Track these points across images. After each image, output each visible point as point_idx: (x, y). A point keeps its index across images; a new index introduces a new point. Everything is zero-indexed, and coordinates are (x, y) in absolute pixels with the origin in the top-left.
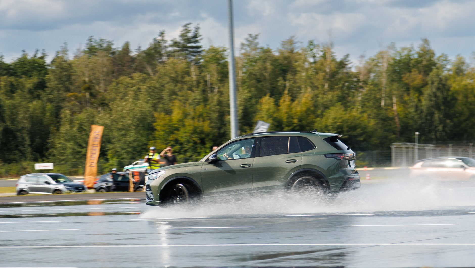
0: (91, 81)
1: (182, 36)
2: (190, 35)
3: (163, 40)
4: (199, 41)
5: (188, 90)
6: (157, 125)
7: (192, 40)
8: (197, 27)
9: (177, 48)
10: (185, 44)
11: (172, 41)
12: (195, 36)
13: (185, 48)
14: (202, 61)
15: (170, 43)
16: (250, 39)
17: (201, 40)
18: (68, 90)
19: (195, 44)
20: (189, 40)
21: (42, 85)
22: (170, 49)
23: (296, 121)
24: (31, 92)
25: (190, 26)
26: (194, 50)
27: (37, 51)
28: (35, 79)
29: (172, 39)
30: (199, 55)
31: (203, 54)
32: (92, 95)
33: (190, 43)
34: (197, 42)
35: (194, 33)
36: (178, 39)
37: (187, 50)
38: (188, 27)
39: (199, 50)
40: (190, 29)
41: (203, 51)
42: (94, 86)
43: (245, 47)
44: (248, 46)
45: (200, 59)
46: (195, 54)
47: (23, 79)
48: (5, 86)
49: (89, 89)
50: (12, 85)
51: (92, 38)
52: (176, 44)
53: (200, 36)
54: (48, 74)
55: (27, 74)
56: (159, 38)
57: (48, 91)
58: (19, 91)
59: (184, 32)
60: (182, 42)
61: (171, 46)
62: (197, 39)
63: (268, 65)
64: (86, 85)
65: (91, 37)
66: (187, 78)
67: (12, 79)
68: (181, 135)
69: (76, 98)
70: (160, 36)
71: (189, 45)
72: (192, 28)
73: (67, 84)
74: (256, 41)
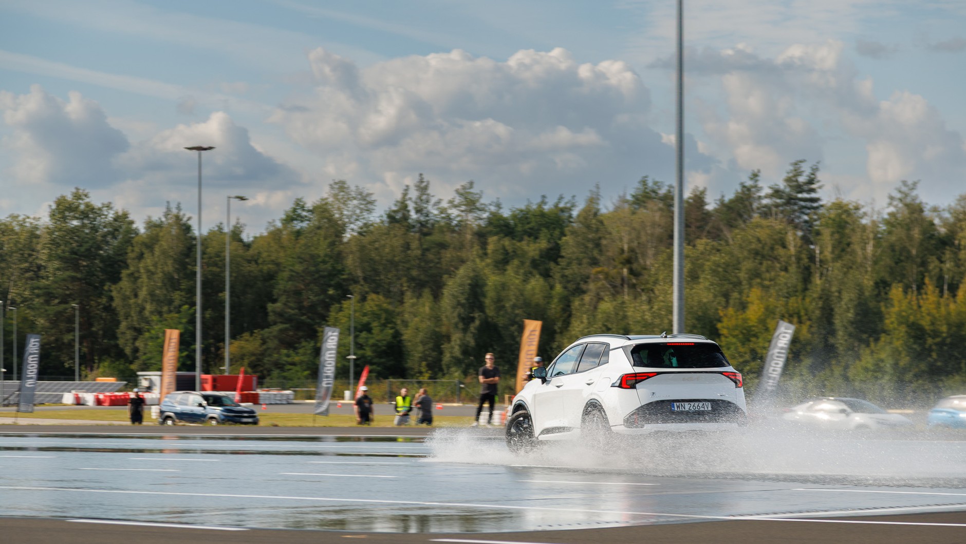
0: (632, 250)
1: (788, 180)
2: (802, 179)
3: (755, 186)
4: (819, 190)
5: (781, 270)
6: (723, 327)
7: (806, 187)
8: (814, 167)
9: (778, 201)
10: (794, 194)
11: (770, 188)
12: (811, 182)
13: (790, 200)
14: (817, 223)
15: (767, 191)
16: (904, 189)
17: (820, 187)
18: (594, 262)
19: (809, 194)
20: (799, 188)
21: (553, 254)
22: (765, 202)
23: (944, 328)
24: (535, 264)
25: (802, 164)
26: (808, 204)
27: (561, 198)
28: (543, 244)
29: (772, 184)
30: (815, 214)
31: (822, 211)
32: (631, 272)
33: (800, 192)
34: (813, 190)
35: (808, 176)
36: (782, 185)
37: (795, 204)
38: (798, 166)
39: (815, 205)
40: (803, 169)
41: (822, 206)
42: (637, 258)
43: (895, 203)
44: (901, 200)
45: (816, 220)
46: (808, 211)
47: (524, 243)
48: (495, 251)
49: (628, 261)
50: (506, 252)
51: (646, 179)
52: (777, 193)
53: (818, 181)
54: (565, 235)
55: (533, 234)
56: (749, 183)
57: (563, 262)
58: (516, 262)
59: (791, 175)
60: (788, 190)
61: (767, 197)
62: (813, 186)
63: (916, 233)
64: (626, 255)
65: (646, 177)
66: (780, 251)
67: (507, 242)
68: (761, 345)
69: (607, 276)
70: (751, 179)
71: (800, 196)
72: (806, 169)
73: (595, 253)
74: (914, 193)
